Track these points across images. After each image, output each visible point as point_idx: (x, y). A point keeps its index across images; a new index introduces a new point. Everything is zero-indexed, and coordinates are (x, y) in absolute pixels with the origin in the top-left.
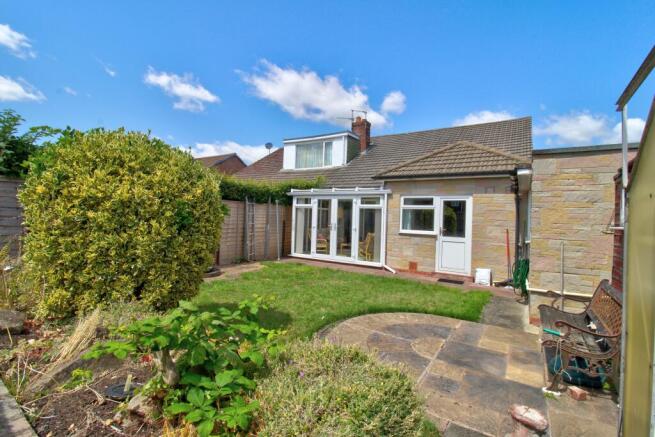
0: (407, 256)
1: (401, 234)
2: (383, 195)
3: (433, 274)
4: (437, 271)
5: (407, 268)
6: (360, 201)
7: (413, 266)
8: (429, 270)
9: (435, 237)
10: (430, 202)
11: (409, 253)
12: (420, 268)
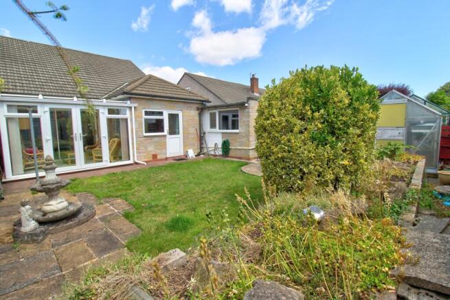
0: (150, 151)
1: (145, 137)
2: (131, 108)
3: (167, 159)
4: (168, 156)
5: (151, 159)
6: (106, 111)
7: (155, 156)
8: (163, 157)
9: (165, 136)
10: (161, 114)
11: (152, 149)
12: (159, 157)
